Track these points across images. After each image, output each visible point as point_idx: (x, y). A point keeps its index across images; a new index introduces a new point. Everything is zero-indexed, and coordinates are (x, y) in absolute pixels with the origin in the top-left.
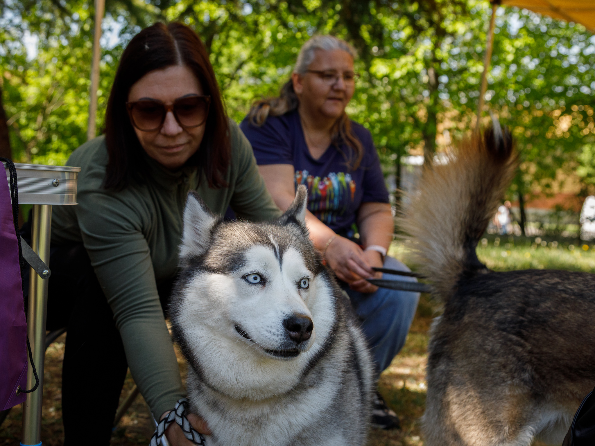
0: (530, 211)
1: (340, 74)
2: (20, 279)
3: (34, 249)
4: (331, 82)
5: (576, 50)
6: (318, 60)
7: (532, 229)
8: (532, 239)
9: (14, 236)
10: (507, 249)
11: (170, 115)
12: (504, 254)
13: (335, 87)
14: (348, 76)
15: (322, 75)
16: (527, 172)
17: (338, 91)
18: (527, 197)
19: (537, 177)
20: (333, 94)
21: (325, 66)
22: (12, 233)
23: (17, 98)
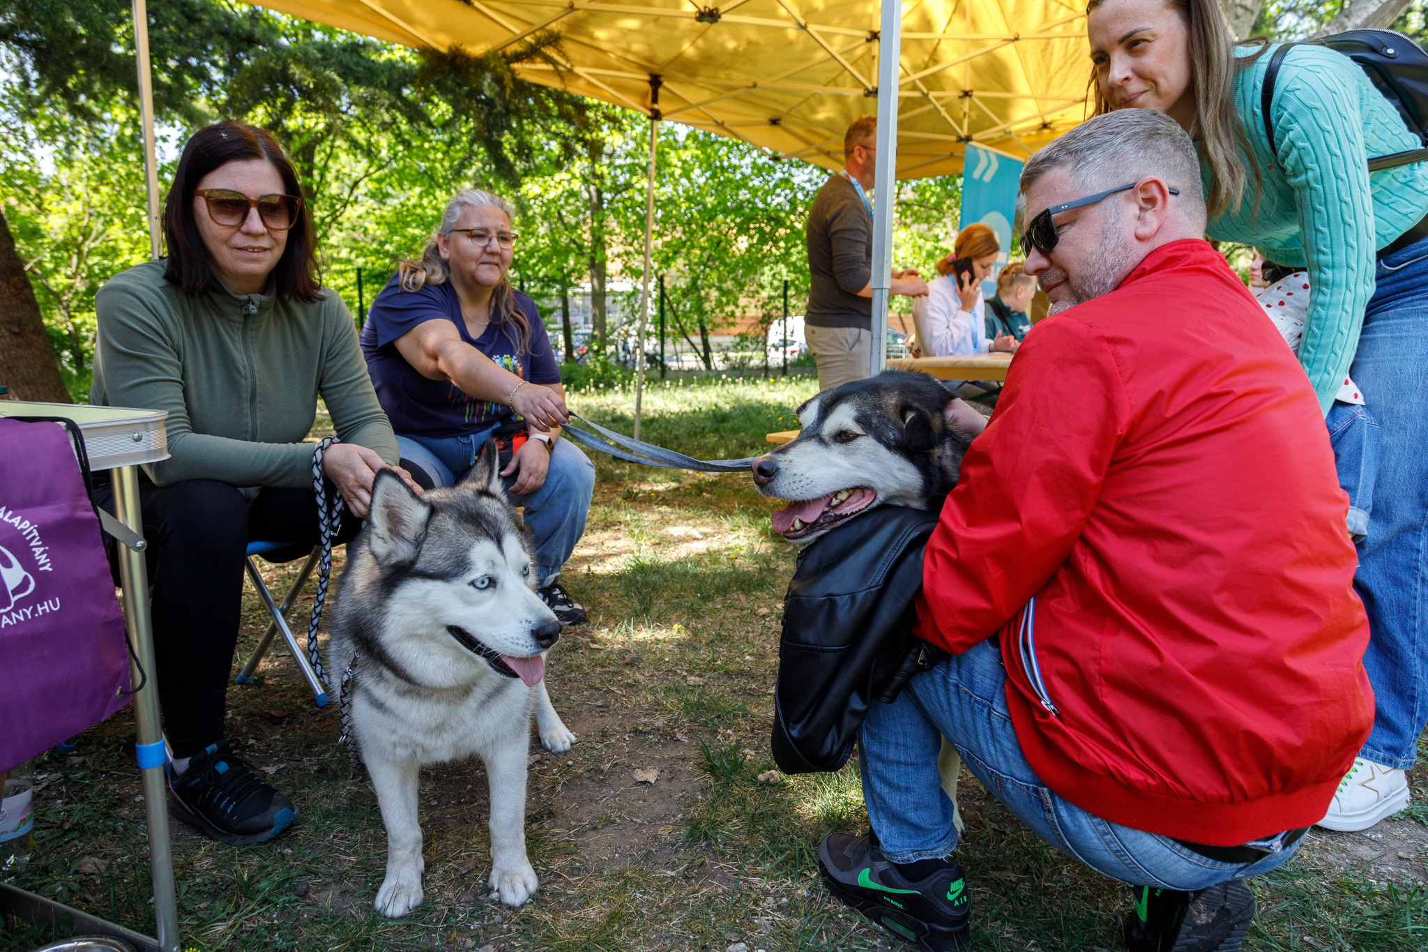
0: (712, 340)
1: (494, 233)
2: (107, 564)
3: (121, 519)
4: (484, 243)
5: (748, 160)
6: (465, 217)
7: (717, 361)
8: (718, 374)
9: (91, 514)
10: (692, 390)
11: (254, 212)
12: (688, 395)
13: (488, 249)
14: (504, 237)
15: (472, 234)
16: (707, 298)
17: (492, 254)
18: (708, 327)
19: (720, 304)
20: (486, 258)
21: (474, 224)
22: (88, 510)
23: (34, 233)
